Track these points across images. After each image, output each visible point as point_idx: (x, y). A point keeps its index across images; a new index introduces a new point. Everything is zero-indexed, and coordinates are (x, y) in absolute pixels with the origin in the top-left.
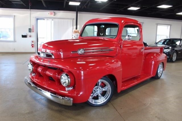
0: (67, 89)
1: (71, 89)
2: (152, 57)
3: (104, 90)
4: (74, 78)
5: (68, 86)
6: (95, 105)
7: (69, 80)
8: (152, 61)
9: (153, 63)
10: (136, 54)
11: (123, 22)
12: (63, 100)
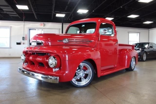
0: (54, 70)
1: (57, 69)
2: (126, 52)
3: (85, 73)
4: (59, 60)
5: (55, 67)
6: (79, 86)
7: (56, 61)
8: (126, 55)
9: (127, 57)
10: (112, 52)
11: (100, 21)
12: (51, 80)
